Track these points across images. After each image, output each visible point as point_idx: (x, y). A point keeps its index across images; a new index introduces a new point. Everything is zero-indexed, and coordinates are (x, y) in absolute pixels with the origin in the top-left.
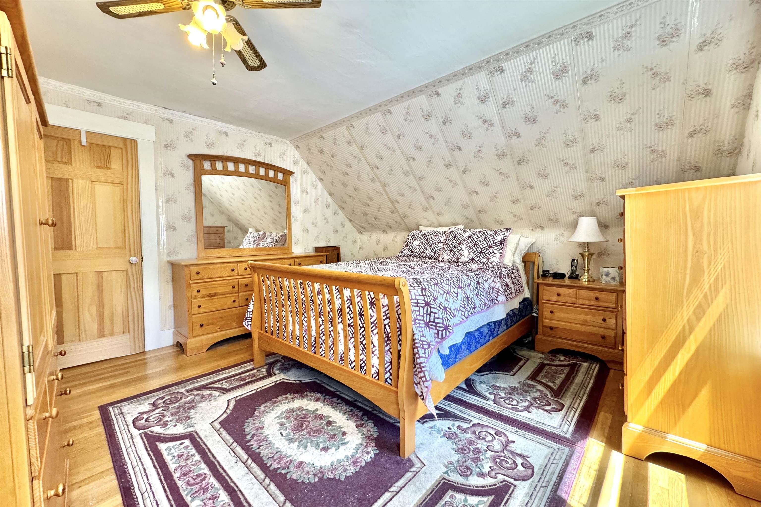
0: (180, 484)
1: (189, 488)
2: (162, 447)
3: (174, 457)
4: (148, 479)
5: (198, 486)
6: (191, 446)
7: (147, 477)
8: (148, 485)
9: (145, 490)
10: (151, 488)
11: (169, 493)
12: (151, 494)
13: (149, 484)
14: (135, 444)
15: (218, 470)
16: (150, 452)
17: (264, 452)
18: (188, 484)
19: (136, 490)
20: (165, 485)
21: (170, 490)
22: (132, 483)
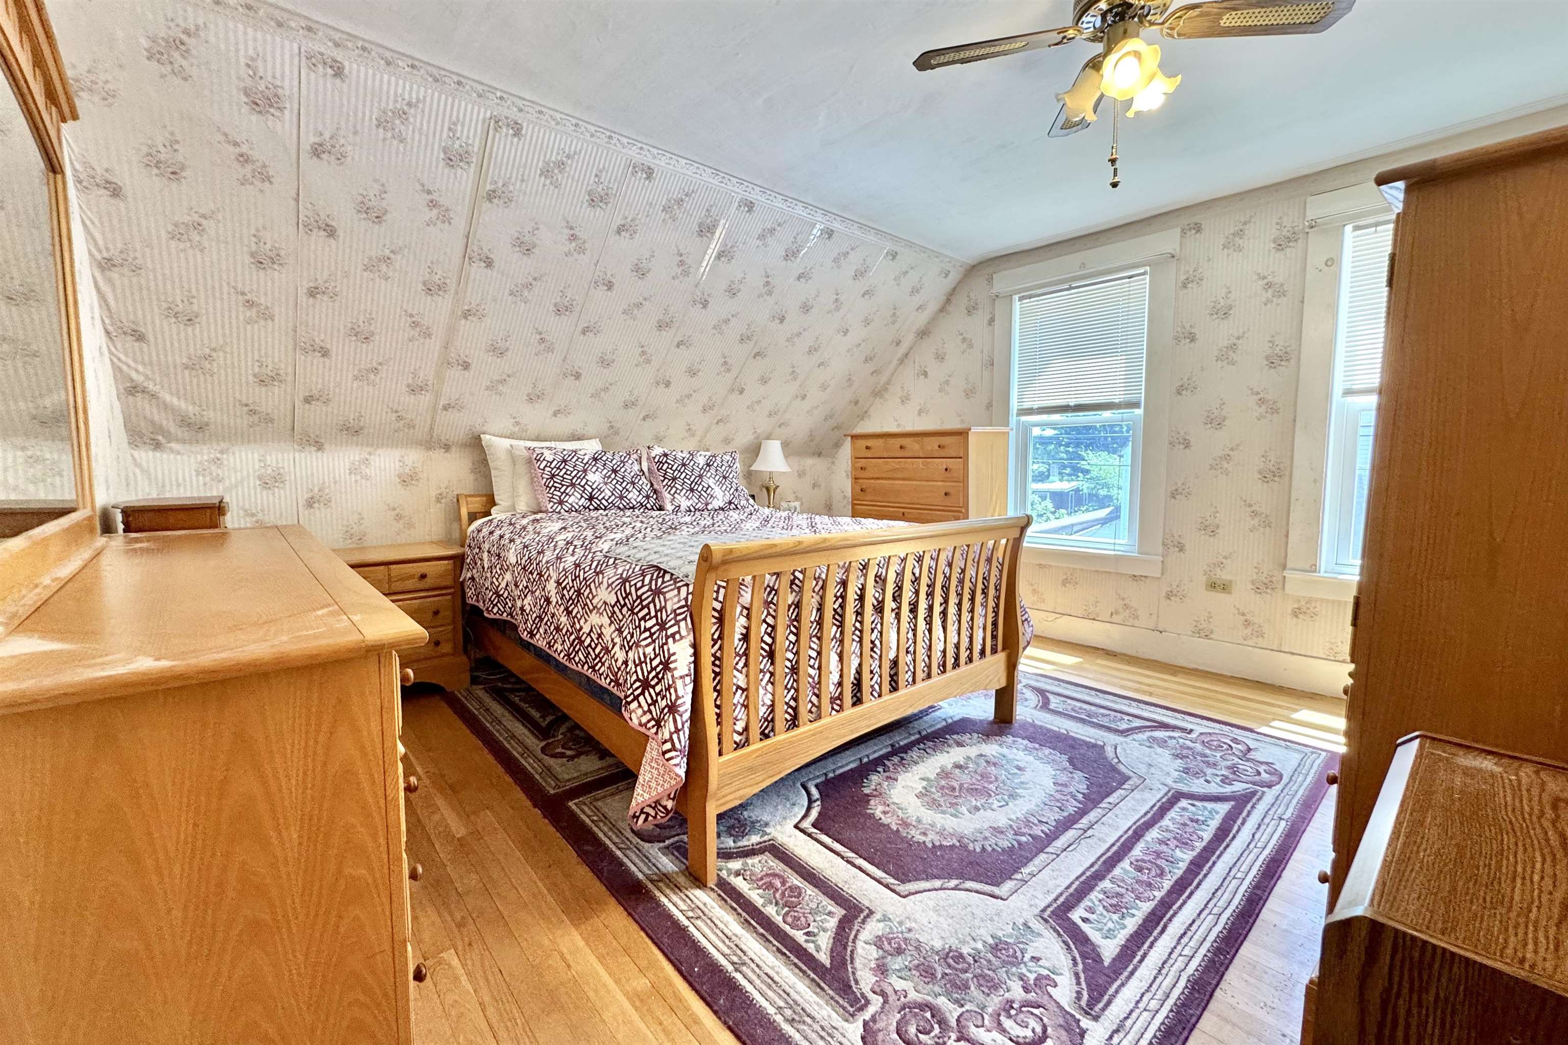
0: (1167, 884)
1: (1167, 870)
2: (1109, 949)
3: (1123, 917)
4: (1194, 921)
5: (1158, 862)
6: (1086, 903)
7: (1191, 925)
8: (1203, 916)
9: (1211, 917)
10: (1203, 910)
11: (1192, 887)
12: (1210, 906)
13: (1199, 915)
14: (1132, 1006)
15: (1116, 853)
16: (1138, 958)
17: (1053, 816)
18: (1162, 874)
19: (1219, 927)
20: (1184, 897)
21: (1186, 888)
22: (1215, 941)
